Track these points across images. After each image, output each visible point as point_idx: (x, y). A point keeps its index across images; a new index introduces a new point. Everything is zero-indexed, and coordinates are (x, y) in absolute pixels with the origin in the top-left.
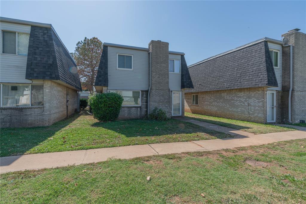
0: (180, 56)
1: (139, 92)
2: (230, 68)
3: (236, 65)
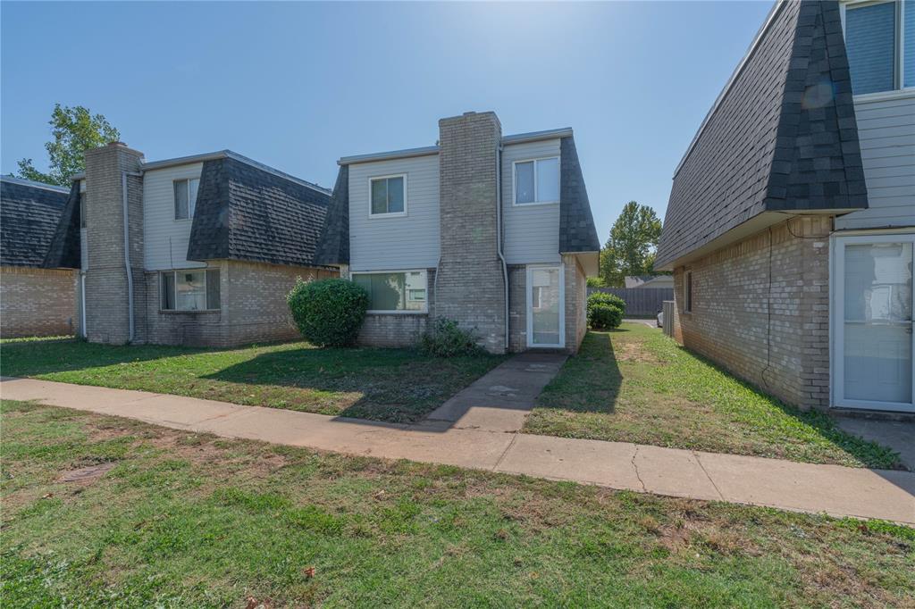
0: (558, 142)
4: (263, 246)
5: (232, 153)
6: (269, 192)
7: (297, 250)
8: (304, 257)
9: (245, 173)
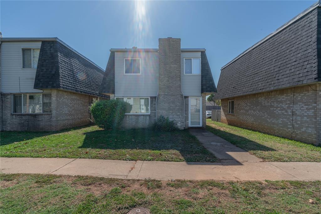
0: (200, 53)
1: (148, 98)
2: (267, 61)
3: (275, 54)
4: (73, 84)
5: (59, 39)
6: (73, 60)
7: (85, 87)
8: (87, 90)
9: (64, 49)
